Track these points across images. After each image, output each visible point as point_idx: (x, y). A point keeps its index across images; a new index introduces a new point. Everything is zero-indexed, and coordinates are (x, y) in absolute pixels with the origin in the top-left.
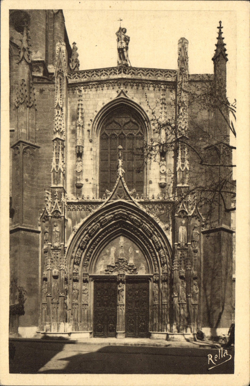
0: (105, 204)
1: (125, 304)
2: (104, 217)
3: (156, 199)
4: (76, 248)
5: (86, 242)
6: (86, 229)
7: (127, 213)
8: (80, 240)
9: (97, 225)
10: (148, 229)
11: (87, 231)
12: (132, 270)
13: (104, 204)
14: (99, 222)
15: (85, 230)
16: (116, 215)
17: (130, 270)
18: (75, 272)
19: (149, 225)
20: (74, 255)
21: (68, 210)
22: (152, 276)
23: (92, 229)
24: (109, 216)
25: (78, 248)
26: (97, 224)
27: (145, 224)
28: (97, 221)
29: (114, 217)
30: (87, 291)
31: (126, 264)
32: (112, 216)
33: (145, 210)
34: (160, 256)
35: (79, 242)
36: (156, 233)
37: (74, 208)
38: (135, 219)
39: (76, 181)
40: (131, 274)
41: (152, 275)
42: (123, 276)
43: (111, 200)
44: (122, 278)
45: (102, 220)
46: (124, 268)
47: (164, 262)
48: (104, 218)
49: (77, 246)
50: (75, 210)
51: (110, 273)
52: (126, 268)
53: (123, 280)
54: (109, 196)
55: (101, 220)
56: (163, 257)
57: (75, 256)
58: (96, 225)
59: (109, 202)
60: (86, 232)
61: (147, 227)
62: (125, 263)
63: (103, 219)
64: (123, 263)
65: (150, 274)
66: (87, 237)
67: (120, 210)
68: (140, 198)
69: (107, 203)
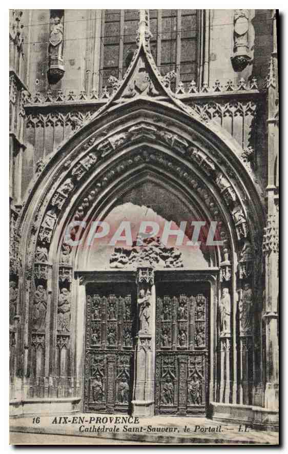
0: (108, 107)
1: (153, 336)
2: (105, 137)
3: (223, 91)
4: (43, 209)
5: (66, 196)
6: (66, 165)
7: (156, 126)
8: (52, 191)
9: (91, 157)
10: (204, 162)
11: (67, 171)
12: (170, 259)
13: (104, 107)
14: (94, 150)
15: (64, 168)
16: (132, 134)
17: (165, 258)
18: (41, 262)
19: (206, 151)
20: (37, 224)
21: (28, 127)
22: (216, 273)
23: (79, 166)
24: (118, 137)
25: (47, 210)
26: (91, 154)
27: (199, 149)
28: (90, 148)
29: (128, 138)
30: (69, 305)
31: (157, 246)
32: (123, 135)
33: (197, 117)
34: (233, 222)
35: (50, 195)
36: (223, 168)
37: (40, 122)
38: (176, 141)
39: (49, 64)
40: (168, 266)
41: (216, 268)
42: (147, 271)
43: (121, 100)
44: (145, 276)
45: (101, 146)
46: (152, 256)
47: (242, 236)
48: (106, 139)
49: (46, 204)
50: (43, 126)
51: (120, 265)
52: (157, 254)
53: (148, 281)
54: (116, 89)
55: (97, 145)
56: (241, 225)
57: (41, 227)
58: (88, 158)
59: (116, 104)
60: (64, 174)
61: (204, 157)
62: (154, 243)
63: (102, 142)
64: (150, 244)
65: (212, 268)
66: (68, 185)
67: (143, 122)
68: (187, 90)
69: (112, 104)
